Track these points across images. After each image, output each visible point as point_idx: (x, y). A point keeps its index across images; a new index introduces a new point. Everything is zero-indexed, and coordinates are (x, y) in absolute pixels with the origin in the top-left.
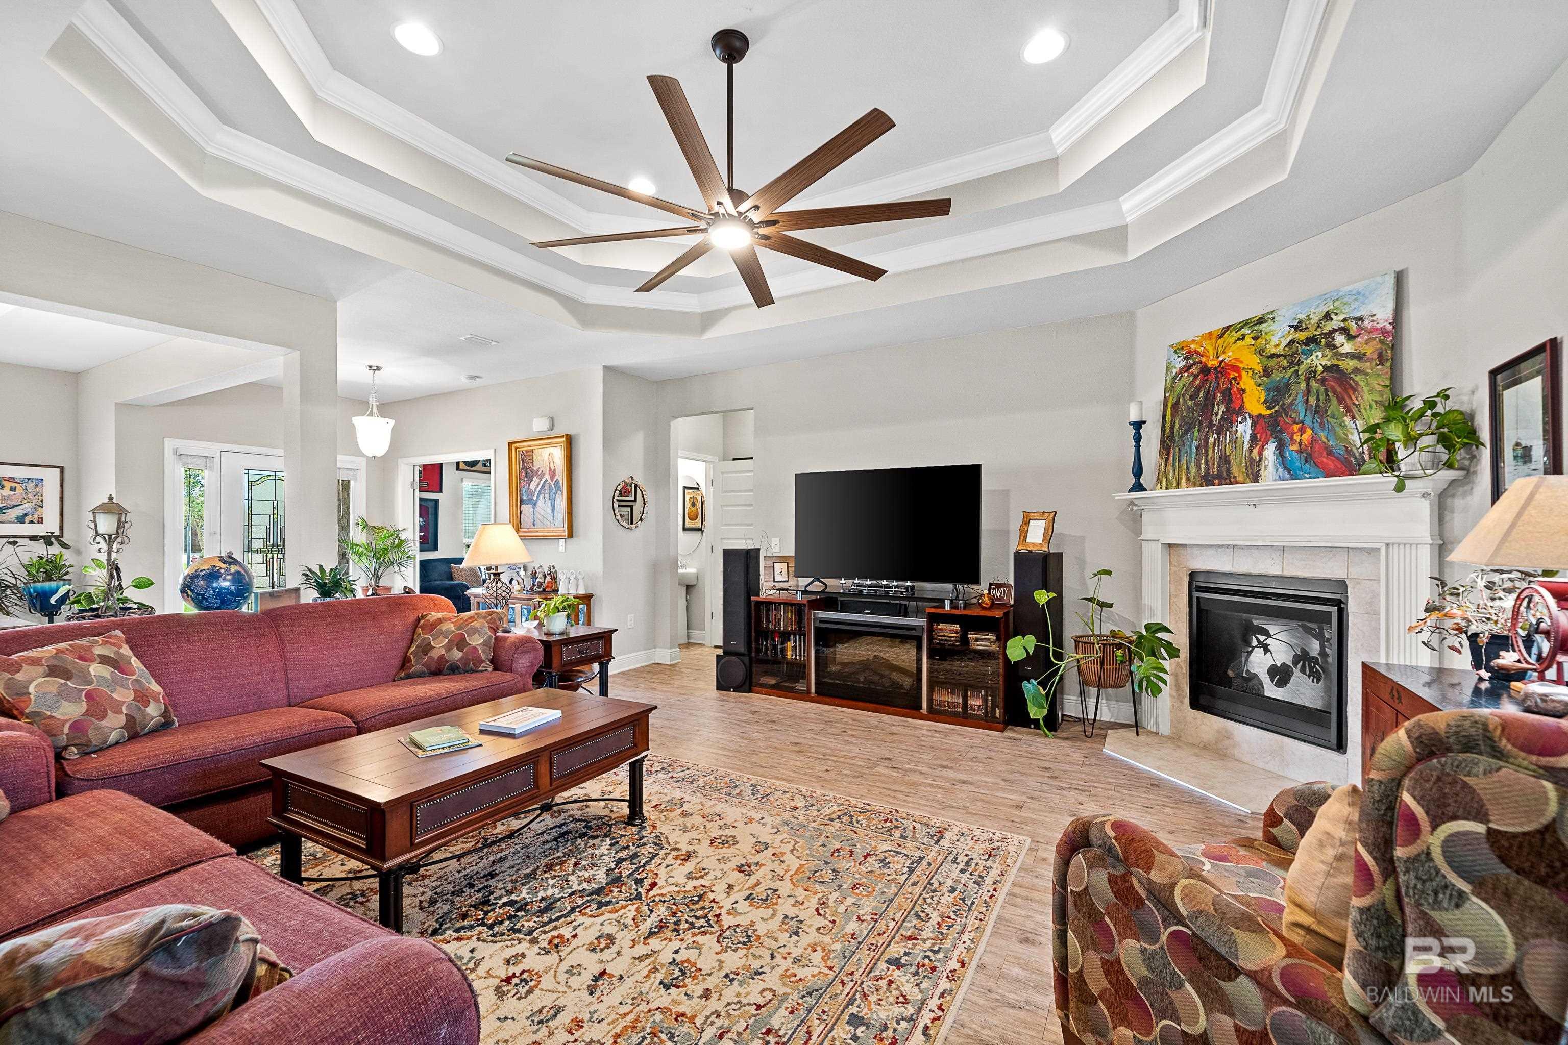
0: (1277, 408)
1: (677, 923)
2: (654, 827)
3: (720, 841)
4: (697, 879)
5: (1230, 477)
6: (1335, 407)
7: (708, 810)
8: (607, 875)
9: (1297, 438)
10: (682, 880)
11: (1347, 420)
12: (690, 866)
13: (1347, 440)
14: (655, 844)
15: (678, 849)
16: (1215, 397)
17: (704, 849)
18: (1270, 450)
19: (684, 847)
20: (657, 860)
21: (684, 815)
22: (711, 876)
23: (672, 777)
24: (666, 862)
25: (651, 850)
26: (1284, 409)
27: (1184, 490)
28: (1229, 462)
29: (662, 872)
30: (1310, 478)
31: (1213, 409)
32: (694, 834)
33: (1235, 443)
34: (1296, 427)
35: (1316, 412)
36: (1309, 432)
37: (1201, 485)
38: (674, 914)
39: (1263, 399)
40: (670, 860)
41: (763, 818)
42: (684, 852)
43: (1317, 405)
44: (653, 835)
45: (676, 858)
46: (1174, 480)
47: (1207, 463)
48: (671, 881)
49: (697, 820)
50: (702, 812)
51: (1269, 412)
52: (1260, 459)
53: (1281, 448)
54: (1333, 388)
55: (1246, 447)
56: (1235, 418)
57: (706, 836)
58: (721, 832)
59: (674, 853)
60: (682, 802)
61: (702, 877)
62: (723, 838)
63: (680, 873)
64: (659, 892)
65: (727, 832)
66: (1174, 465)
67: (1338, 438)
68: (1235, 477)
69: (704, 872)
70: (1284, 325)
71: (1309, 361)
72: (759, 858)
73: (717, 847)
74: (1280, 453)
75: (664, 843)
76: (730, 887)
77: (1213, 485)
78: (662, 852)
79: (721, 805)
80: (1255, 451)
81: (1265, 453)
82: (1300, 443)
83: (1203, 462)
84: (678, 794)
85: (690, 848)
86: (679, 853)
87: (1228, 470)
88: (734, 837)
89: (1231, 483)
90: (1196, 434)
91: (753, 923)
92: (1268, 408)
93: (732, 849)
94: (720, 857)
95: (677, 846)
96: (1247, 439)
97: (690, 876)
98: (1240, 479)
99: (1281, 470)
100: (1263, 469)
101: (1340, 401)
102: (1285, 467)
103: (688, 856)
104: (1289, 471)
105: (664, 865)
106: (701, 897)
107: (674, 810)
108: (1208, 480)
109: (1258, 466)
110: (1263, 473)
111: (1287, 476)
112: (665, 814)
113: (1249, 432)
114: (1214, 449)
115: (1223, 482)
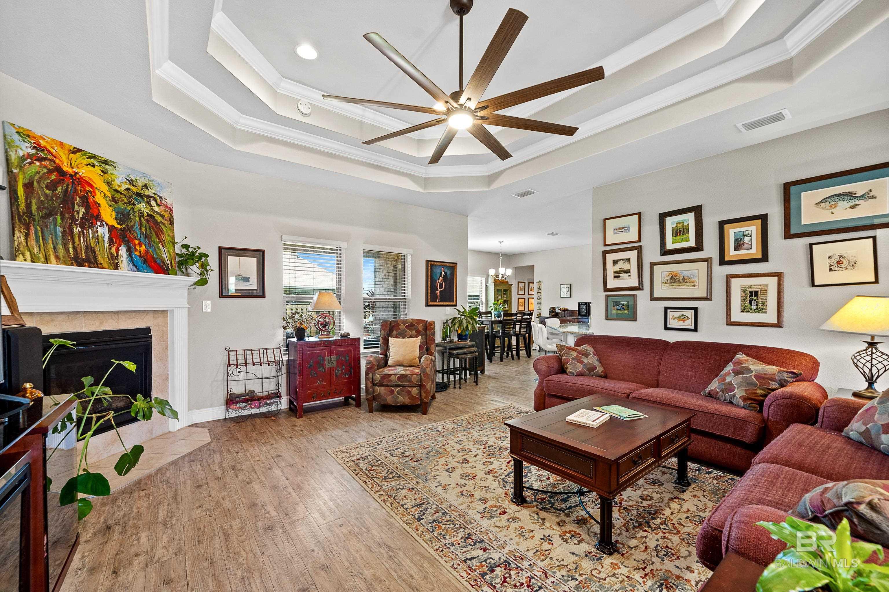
0: (124, 226)
1: (500, 449)
2: (506, 494)
3: (470, 477)
4: (488, 462)
5: (97, 263)
6: (154, 237)
7: (467, 501)
8: (530, 470)
9: (138, 248)
10: (495, 462)
11: (160, 246)
12: (490, 467)
13: (161, 256)
14: (506, 482)
15: (494, 476)
16: (74, 199)
17: (480, 474)
18: (123, 251)
19: (490, 477)
20: (506, 473)
21: (484, 500)
22: (482, 462)
23: (485, 550)
24: (502, 471)
25: (509, 479)
26: (129, 229)
27: (54, 266)
28: (95, 253)
29: (504, 467)
30: (147, 272)
31: (73, 208)
32: (483, 484)
33: (98, 239)
34: (137, 242)
35: (146, 237)
36: (144, 247)
37: (72, 265)
38: (501, 452)
39: (114, 216)
40: (500, 472)
41: (436, 487)
42: (491, 474)
43: (146, 233)
44: (507, 488)
45: (496, 472)
46: (41, 255)
47: (74, 248)
48: (501, 463)
49: (478, 494)
50: (472, 500)
51: (119, 226)
52: (118, 255)
53: (129, 251)
54: (152, 226)
55: (107, 245)
56: (94, 221)
57: (476, 481)
58: (466, 482)
59: (497, 475)
60: (483, 514)
61: (486, 462)
62: (467, 478)
63: (496, 465)
64: (506, 459)
65: (463, 482)
66: (37, 241)
67: (157, 255)
68: (101, 264)
69: (484, 464)
70: (123, 176)
71: (139, 206)
72: (455, 465)
73: (473, 474)
74: (129, 254)
75: (501, 482)
76: (476, 456)
77: (84, 266)
78: (503, 477)
79: (456, 503)
80: (113, 250)
81: (120, 252)
82: (140, 251)
83: (71, 246)
84: (485, 523)
85: (487, 476)
86: (494, 475)
87: (95, 258)
88: (461, 478)
89: (98, 267)
90: (59, 221)
91: (473, 445)
92: (118, 224)
93: (466, 471)
94: (474, 469)
95: (494, 478)
96: (106, 239)
97: (492, 463)
98: (105, 265)
99: (131, 265)
100: (120, 262)
101: (157, 235)
102: (133, 264)
103: (489, 472)
104: (136, 267)
105: (503, 470)
106: (489, 455)
107: (491, 506)
108: (78, 262)
109: (117, 260)
110: (120, 264)
111: (135, 269)
112: (498, 504)
113: (107, 235)
114: (80, 240)
115: (92, 266)
